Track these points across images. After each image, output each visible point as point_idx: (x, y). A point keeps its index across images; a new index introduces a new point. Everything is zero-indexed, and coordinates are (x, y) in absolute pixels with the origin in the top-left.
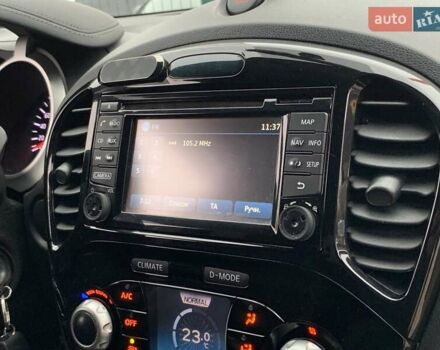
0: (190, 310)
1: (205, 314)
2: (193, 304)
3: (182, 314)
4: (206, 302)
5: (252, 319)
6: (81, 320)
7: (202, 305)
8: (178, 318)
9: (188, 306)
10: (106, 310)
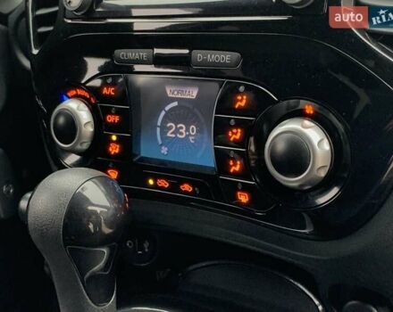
0: (175, 104)
1: (191, 107)
2: (179, 96)
3: (167, 108)
4: (193, 93)
5: (242, 101)
6: (61, 120)
7: (188, 97)
8: (163, 113)
9: (173, 100)
10: (87, 109)
